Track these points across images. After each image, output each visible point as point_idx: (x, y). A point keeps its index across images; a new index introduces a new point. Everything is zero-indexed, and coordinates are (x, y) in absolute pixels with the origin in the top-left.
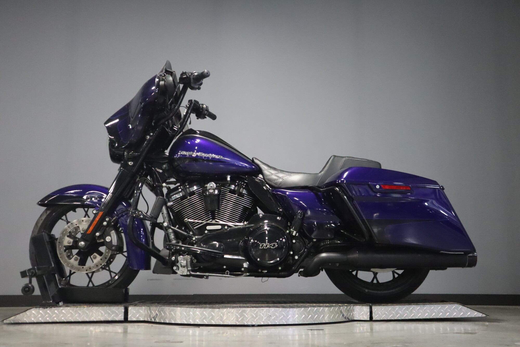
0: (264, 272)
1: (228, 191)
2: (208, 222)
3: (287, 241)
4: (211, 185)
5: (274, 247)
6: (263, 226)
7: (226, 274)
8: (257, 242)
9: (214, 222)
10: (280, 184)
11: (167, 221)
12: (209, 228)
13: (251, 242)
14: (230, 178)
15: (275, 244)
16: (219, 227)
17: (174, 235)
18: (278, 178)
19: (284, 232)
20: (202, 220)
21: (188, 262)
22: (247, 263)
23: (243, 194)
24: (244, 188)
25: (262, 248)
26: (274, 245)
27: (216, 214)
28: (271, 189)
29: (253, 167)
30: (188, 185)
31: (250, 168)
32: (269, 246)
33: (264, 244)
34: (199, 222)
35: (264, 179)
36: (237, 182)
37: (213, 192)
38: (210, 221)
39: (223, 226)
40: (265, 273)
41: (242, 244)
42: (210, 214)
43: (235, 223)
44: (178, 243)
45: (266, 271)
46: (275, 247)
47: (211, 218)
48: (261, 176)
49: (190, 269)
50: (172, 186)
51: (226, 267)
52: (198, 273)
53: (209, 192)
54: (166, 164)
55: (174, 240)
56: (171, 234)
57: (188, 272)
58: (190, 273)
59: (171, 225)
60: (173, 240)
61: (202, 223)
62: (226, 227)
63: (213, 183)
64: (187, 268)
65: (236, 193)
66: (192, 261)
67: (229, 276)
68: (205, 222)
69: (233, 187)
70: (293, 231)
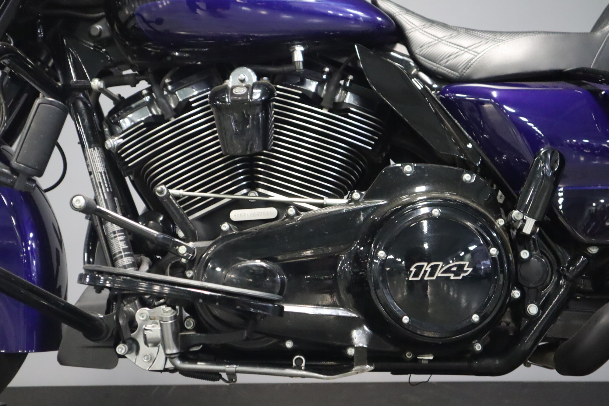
0: (422, 359)
1: (298, 97)
2: (238, 196)
3: (503, 251)
4: (242, 77)
5: (459, 275)
6: (414, 203)
7: (295, 368)
8: (394, 261)
9: (253, 196)
10: (467, 67)
11: (105, 194)
12: (236, 215)
13: (377, 259)
14: (304, 54)
15: (464, 265)
16: (271, 213)
17: (125, 239)
18: (458, 50)
19: (492, 225)
20: (218, 192)
21: (164, 327)
22: (364, 331)
23: (344, 107)
24: (346, 89)
25: (419, 279)
26: (461, 268)
27: (261, 173)
28: (435, 86)
29: (379, 19)
30: (170, 84)
31: (366, 21)
32: (443, 273)
33: (425, 264)
34: (208, 198)
35: (412, 55)
36: (327, 69)
37: (246, 94)
38: (243, 195)
39: (282, 206)
40: (427, 362)
41: (347, 267)
42: (240, 171)
43: (323, 198)
44: (137, 265)
45: (431, 358)
46: (463, 275)
47: (245, 183)
48: (400, 48)
49: (173, 350)
50: (126, 91)
51: (294, 343)
52: (201, 366)
53: (232, 94)
54: (104, 21)
55: (126, 256)
56: (116, 237)
57: (168, 360)
58: (173, 363)
59: (118, 209)
60: (122, 257)
61: (216, 200)
62: (291, 211)
63: (249, 70)
64: (165, 349)
65: (322, 104)
66: (179, 323)
67: (305, 373)
68: (227, 199)
69: (312, 86)
70: (524, 221)
